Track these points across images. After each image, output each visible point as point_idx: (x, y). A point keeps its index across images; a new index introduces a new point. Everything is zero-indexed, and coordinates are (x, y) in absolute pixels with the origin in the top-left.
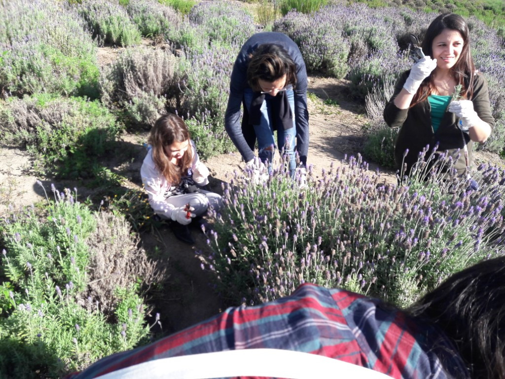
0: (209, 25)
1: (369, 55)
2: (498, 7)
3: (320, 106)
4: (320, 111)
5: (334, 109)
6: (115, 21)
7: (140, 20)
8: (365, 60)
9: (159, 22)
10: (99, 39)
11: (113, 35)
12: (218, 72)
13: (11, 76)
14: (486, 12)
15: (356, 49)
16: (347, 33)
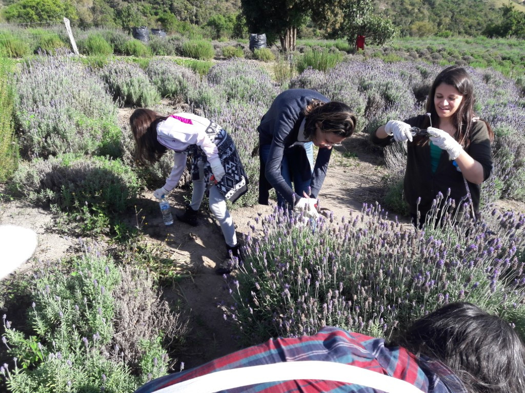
0: (227, 84)
1: (386, 108)
2: (517, 57)
3: (339, 159)
4: (339, 163)
5: (352, 161)
6: (136, 84)
7: (160, 82)
8: (382, 113)
9: (178, 83)
10: (119, 101)
11: (133, 96)
12: (236, 129)
13: (36, 138)
14: (504, 62)
15: (373, 102)
16: (363, 88)
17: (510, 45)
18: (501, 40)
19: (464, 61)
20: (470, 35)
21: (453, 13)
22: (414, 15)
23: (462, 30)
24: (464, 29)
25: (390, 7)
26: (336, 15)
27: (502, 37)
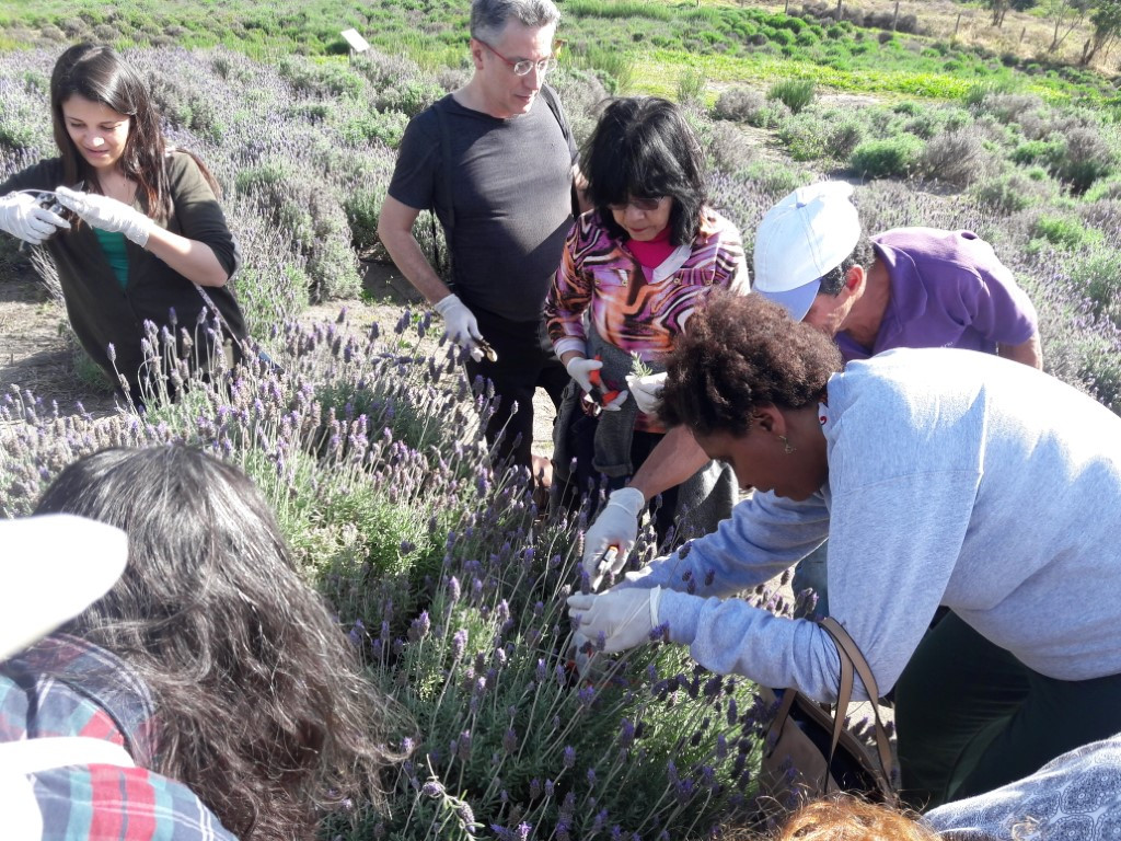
14: (250, 32)
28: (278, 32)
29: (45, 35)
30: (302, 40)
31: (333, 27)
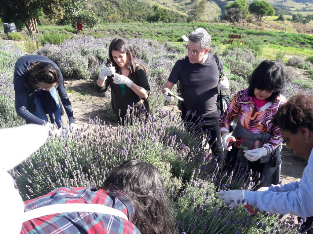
1: (99, 64)
2: (164, 32)
3: (78, 96)
4: (79, 99)
14: (159, 35)
15: (92, 61)
16: (84, 53)
17: (160, 26)
18: (156, 24)
19: (139, 36)
20: (140, 21)
21: (129, 9)
22: (109, 10)
23: (136, 19)
24: (137, 18)
25: (94, 6)
26: (59, 11)
27: (156, 22)
28: (165, 35)
29: (111, 33)
30: (171, 38)
31: (180, 34)
